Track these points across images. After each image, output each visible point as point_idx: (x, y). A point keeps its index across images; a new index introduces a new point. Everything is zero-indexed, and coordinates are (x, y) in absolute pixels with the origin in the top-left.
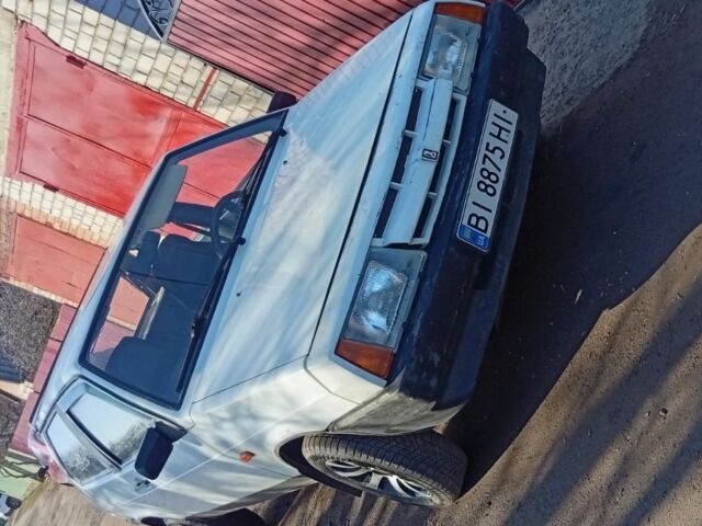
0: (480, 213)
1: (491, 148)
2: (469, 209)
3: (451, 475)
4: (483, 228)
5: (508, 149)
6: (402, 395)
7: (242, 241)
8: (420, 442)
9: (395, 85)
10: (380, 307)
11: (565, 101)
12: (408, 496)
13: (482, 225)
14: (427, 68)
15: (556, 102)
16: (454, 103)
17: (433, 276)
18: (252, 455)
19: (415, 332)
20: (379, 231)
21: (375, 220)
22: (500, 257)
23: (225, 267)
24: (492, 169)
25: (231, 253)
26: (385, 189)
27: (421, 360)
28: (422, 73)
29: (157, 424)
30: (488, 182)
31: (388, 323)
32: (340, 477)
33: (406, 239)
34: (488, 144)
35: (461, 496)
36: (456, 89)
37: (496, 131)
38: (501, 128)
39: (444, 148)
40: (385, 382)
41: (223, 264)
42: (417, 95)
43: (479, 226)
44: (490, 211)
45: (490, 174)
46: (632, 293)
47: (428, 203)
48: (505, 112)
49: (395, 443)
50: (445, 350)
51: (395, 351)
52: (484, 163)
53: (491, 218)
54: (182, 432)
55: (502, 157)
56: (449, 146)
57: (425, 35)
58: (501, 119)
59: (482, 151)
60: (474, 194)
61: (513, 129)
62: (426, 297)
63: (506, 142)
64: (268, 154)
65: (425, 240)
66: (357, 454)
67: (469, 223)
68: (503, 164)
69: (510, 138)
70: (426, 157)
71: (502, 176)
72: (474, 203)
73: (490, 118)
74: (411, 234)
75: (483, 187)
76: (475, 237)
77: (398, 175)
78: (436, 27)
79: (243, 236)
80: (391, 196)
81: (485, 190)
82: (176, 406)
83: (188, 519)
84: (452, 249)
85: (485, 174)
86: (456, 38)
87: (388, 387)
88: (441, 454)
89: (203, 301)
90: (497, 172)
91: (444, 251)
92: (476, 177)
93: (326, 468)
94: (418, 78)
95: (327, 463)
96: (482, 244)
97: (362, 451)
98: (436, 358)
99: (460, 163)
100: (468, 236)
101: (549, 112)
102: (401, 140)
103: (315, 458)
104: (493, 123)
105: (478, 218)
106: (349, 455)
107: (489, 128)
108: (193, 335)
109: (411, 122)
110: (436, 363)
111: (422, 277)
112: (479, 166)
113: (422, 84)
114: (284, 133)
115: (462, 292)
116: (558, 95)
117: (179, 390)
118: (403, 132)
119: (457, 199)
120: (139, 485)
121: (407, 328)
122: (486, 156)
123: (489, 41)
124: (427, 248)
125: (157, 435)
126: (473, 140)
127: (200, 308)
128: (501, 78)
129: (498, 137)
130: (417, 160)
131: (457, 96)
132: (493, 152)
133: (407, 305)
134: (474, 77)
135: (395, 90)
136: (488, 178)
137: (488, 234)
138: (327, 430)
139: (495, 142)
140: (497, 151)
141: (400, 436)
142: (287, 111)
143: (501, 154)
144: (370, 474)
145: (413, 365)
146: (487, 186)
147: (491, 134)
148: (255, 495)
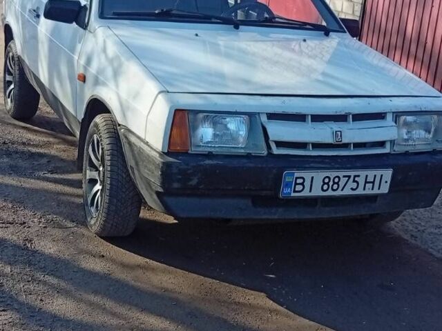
0: (307, 184)
1: (356, 179)
2: (307, 175)
3: (115, 224)
4: (296, 189)
5: (360, 191)
6: (161, 165)
7: (237, 27)
8: (131, 194)
9: (383, 99)
10: (218, 133)
11: (414, 234)
12: (89, 202)
13: (299, 188)
14: (403, 118)
15: (411, 228)
16: (381, 144)
17: (251, 163)
18: (84, 81)
19: (208, 162)
20: (272, 116)
21: (279, 111)
22: (280, 210)
23: (213, 20)
24: (342, 184)
25: (226, 21)
26: (303, 112)
27: (189, 172)
28: (397, 115)
29: (85, 6)
30: (331, 183)
31: (208, 142)
32: (87, 150)
33: (272, 137)
34: (358, 176)
35: (102, 237)
36: (393, 142)
37: (370, 179)
38: (373, 183)
39: (346, 146)
40: (166, 151)
41: (217, 18)
42: (380, 116)
43: (297, 186)
44: (310, 191)
45: (338, 183)
46: (282, 306)
47: (302, 146)
48: (386, 182)
49: (124, 176)
50: (201, 187)
51: (190, 152)
52: (344, 176)
53: (306, 193)
54: (84, 26)
55: (352, 189)
56: (350, 149)
57: (427, 110)
58: (381, 181)
59: (352, 173)
60: (319, 176)
61: (376, 191)
62: (235, 163)
63: (364, 189)
64: (308, 27)
65: (276, 151)
66: (109, 153)
67: (297, 178)
68: (347, 192)
69: (368, 191)
70: (335, 134)
71: (339, 193)
72: (312, 178)
73: (378, 173)
74: (277, 139)
75: (327, 180)
76: (288, 185)
77: (317, 118)
78: (435, 117)
79: (241, 27)
80: (300, 118)
81: (324, 183)
82: (102, 15)
83: (19, 57)
84: (274, 171)
85: (336, 180)
86: (432, 133)
87: (163, 154)
88: (127, 212)
89: (184, 11)
90: (340, 188)
91: (272, 165)
92: (332, 174)
93: (92, 136)
94: (393, 113)
95: (95, 136)
96: (286, 192)
97: (112, 155)
98: (194, 182)
99: (339, 160)
100: (287, 180)
101: (402, 225)
102: (343, 113)
103: (96, 125)
104: (375, 176)
105: (302, 184)
106: (106, 147)
107: (371, 174)
108: (157, 12)
109: (359, 117)
110: (190, 183)
111: (248, 156)
112: (341, 174)
113: (389, 117)
114: (327, 34)
115: (246, 188)
116: (417, 228)
117: (114, 14)
118: (350, 114)
119: (312, 165)
120: (34, 11)
121: (209, 155)
122: (349, 177)
123: (437, 157)
124: (270, 154)
125: (77, 9)
126: (358, 165)
127: (178, 10)
128: (410, 174)
129: (366, 182)
130: (331, 128)
131: (388, 145)
132: (354, 181)
133: (225, 151)
134: (406, 154)
135: (379, 99)
136: (334, 183)
137: (293, 194)
138: (119, 125)
139: (361, 180)
140: (355, 184)
141: (131, 179)
142: (345, 32)
143: (355, 188)
144: (97, 170)
145: (184, 167)
146: (328, 184)
147: (367, 176)
148: (56, 98)
